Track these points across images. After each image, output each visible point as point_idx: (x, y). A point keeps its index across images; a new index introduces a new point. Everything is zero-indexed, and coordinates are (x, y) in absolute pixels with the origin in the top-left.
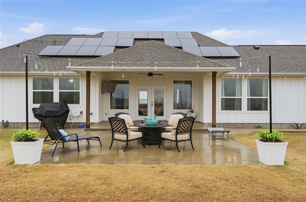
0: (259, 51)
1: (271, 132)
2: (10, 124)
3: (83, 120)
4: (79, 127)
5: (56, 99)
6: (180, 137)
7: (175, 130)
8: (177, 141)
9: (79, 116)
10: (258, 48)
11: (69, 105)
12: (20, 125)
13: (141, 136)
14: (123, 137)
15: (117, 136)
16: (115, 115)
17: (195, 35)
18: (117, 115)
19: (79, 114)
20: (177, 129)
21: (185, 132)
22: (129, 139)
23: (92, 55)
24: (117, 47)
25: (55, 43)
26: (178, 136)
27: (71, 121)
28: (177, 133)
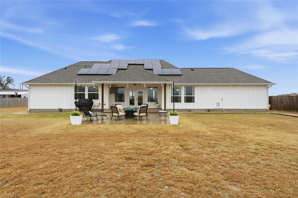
0: (193, 71)
1: (174, 112)
2: (62, 110)
3: (100, 108)
4: (98, 111)
5: (87, 97)
6: (141, 114)
7: (139, 112)
8: (139, 116)
9: (98, 106)
10: (193, 70)
11: (93, 100)
12: (68, 110)
13: (125, 114)
14: (116, 115)
15: (114, 114)
16: (115, 105)
17: (161, 62)
18: (116, 105)
19: (98, 105)
20: (139, 111)
21: (143, 112)
22: (119, 115)
23: (105, 74)
24: (119, 69)
25: (85, 67)
26: (140, 114)
27: (94, 108)
28: (140, 113)
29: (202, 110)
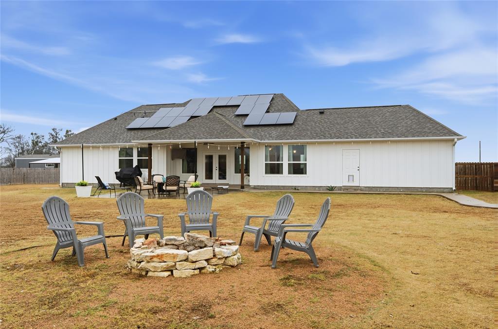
5: (135, 164)
10: (322, 113)
17: (277, 98)
24: (192, 117)
25: (144, 115)
29: (321, 188)
